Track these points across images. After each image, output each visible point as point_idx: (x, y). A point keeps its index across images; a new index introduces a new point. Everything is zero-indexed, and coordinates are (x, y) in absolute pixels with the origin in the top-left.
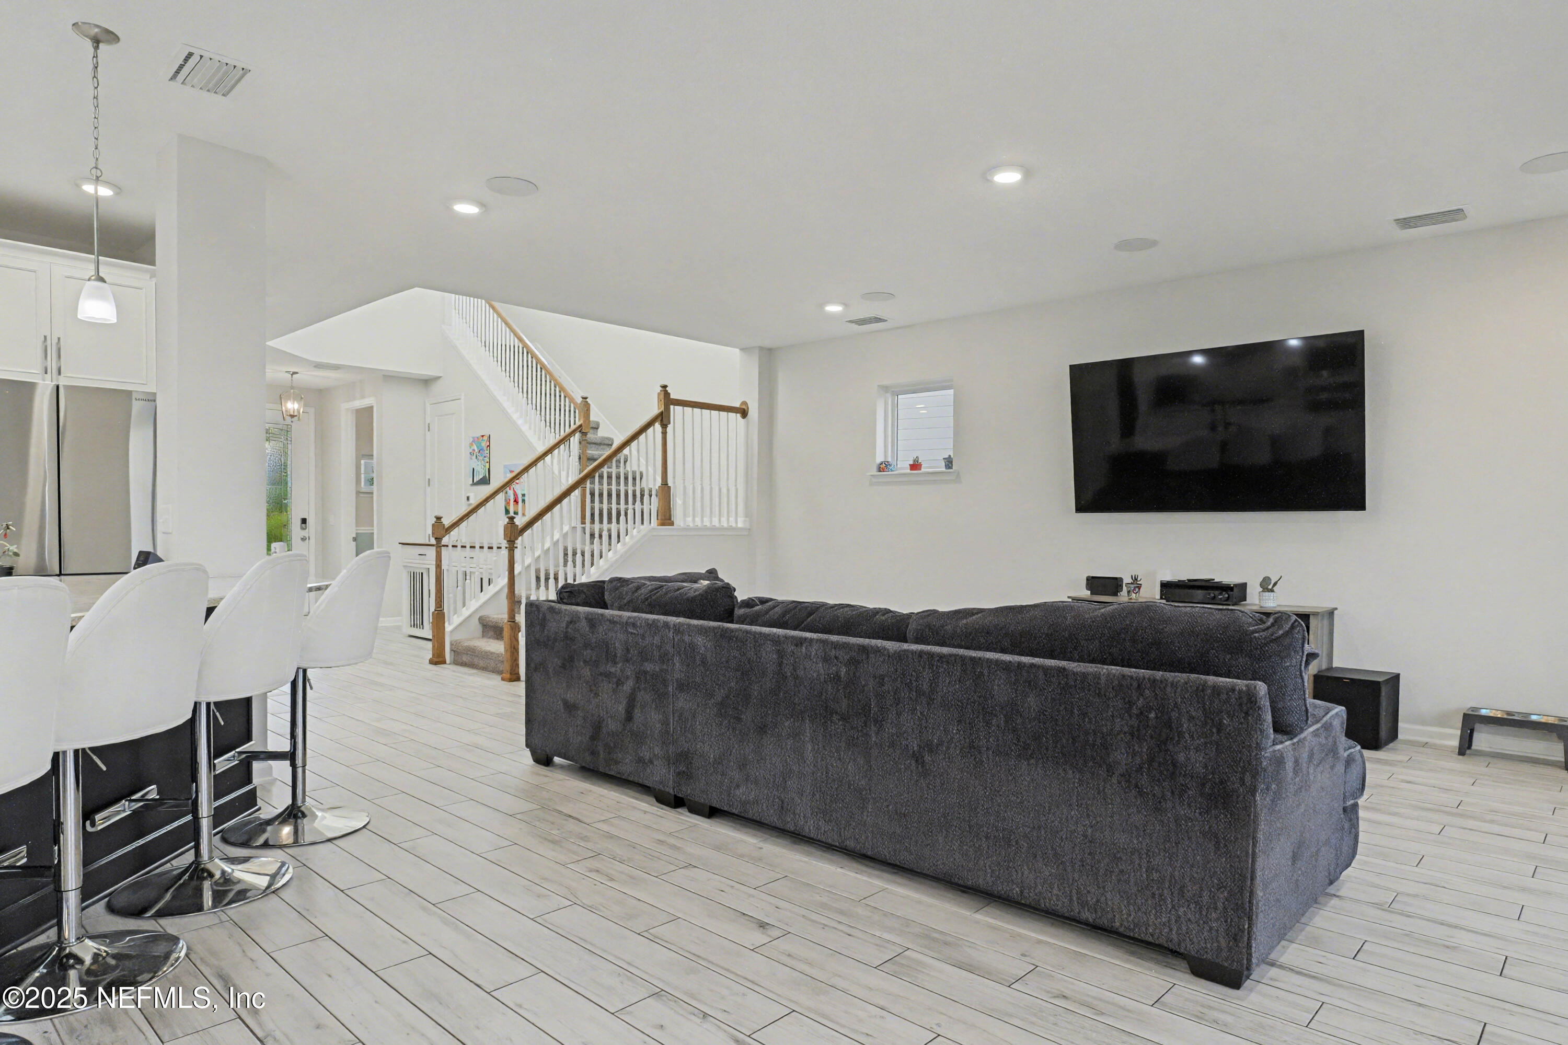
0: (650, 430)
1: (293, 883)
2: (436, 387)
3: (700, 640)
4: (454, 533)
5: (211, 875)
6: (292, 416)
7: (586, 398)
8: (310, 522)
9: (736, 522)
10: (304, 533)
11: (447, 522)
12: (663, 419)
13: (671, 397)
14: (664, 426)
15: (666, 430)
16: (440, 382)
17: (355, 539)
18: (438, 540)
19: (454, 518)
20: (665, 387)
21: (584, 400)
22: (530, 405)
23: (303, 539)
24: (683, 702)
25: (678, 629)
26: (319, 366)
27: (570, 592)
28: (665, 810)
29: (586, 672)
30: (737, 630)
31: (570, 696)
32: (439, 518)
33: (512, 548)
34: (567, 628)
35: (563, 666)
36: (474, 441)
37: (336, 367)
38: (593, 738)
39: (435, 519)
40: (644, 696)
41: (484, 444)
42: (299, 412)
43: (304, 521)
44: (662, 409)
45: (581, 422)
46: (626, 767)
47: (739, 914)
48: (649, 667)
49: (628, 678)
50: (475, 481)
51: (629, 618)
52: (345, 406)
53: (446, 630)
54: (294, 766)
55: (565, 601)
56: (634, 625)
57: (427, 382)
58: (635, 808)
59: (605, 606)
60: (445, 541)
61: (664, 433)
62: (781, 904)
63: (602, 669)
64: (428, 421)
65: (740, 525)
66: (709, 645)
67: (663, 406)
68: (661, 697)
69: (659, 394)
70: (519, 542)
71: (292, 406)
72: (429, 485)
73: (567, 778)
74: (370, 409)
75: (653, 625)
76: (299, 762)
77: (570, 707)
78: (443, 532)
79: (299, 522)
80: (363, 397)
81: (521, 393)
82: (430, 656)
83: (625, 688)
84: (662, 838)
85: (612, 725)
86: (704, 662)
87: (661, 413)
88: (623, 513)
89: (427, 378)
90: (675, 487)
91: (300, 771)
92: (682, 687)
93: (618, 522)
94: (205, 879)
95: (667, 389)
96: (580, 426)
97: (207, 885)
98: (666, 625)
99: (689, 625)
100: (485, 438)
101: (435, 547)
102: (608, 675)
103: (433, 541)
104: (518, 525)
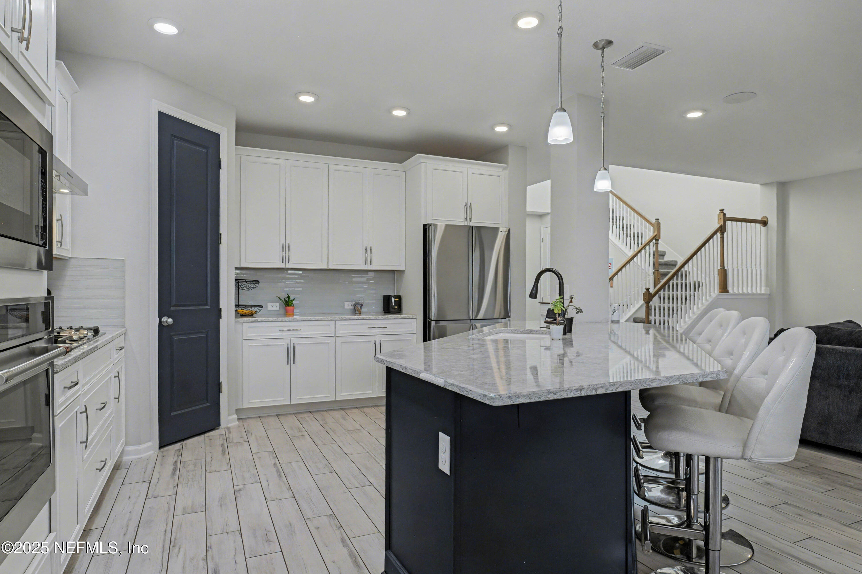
0: (715, 237)
7: (658, 220)
9: (761, 290)
12: (722, 229)
13: (727, 216)
14: (722, 234)
15: (723, 236)
20: (722, 210)
21: (657, 221)
44: (722, 223)
61: (722, 238)
65: (763, 292)
67: (722, 222)
69: (719, 215)
87: (721, 226)
90: (728, 269)
93: (698, 290)
95: (724, 211)
104: (651, 293)
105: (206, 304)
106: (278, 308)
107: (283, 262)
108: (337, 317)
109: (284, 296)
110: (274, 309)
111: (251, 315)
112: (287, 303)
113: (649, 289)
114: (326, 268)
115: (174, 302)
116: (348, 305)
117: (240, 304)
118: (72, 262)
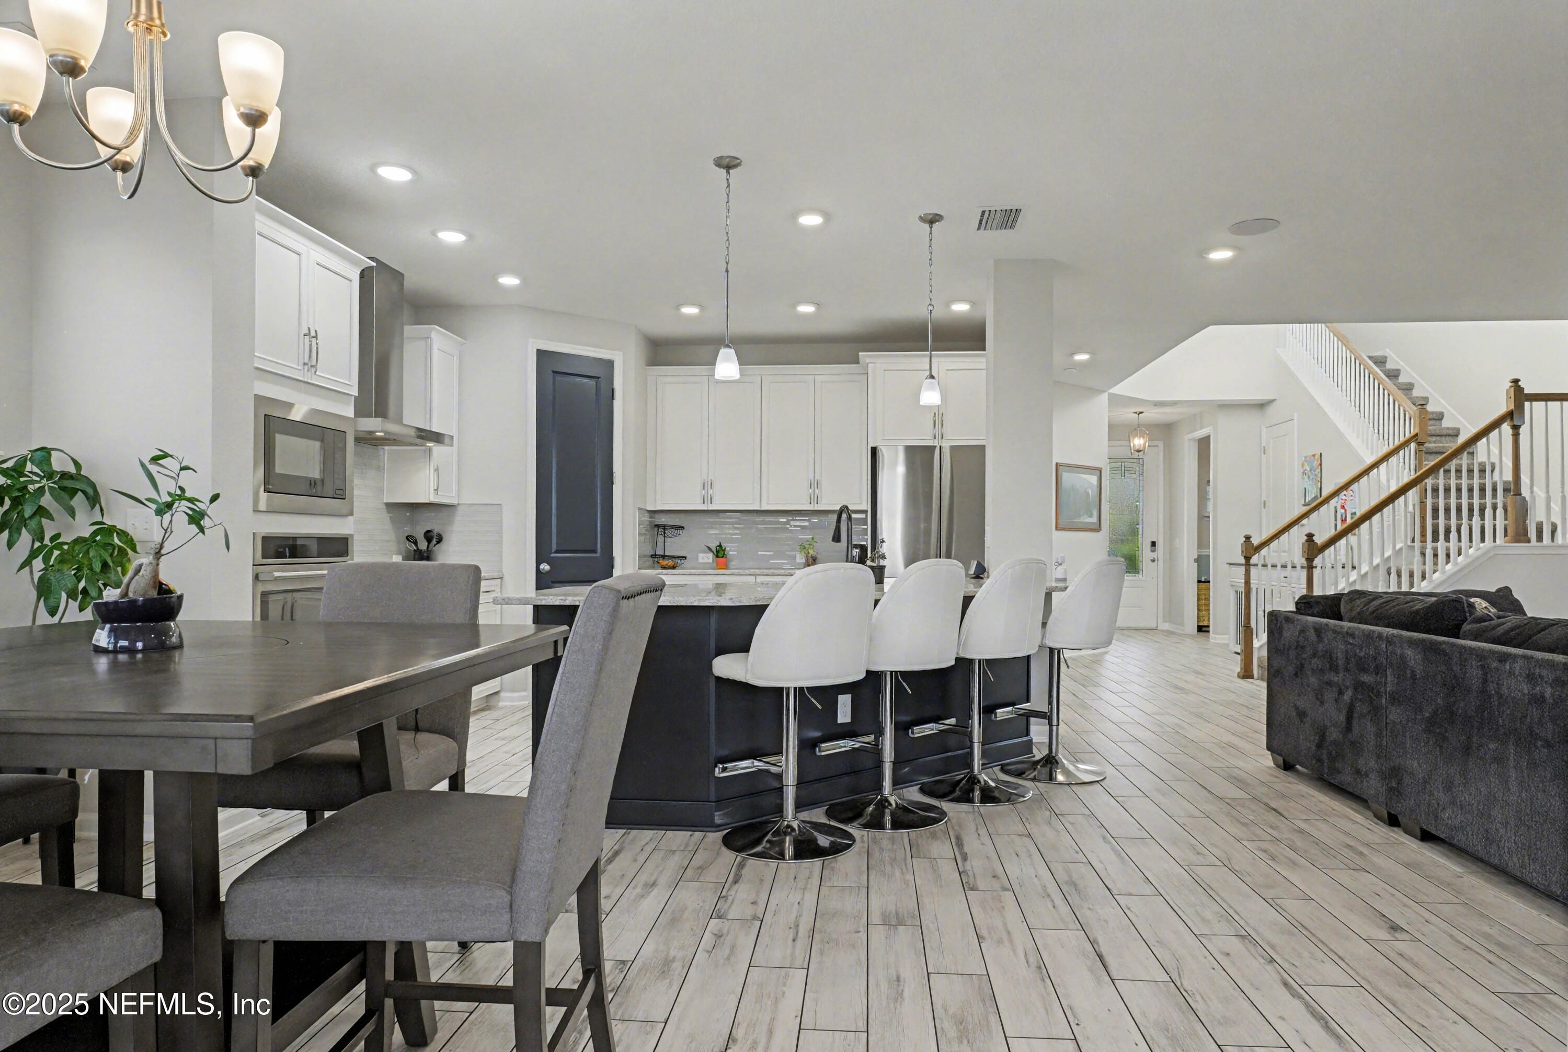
0: (1496, 432)
1: (1028, 802)
2: (1271, 410)
3: (1409, 652)
4: (1264, 552)
5: (979, 782)
6: (1139, 451)
8: (1160, 545)
10: (1154, 555)
11: (1255, 541)
12: (1513, 418)
13: (1524, 391)
14: (1515, 428)
15: (1518, 431)
16: (1274, 403)
17: (1196, 561)
18: (1247, 559)
19: (1265, 536)
20: (1517, 381)
21: (1420, 407)
22: (1362, 418)
23: (1153, 561)
24: (1395, 714)
25: (1389, 641)
26: (1157, 404)
27: (1308, 603)
28: (1381, 826)
29: (1313, 680)
30: (1444, 642)
31: (1302, 703)
32: (1248, 538)
33: (1310, 568)
34: (1299, 637)
35: (1296, 675)
36: (1305, 461)
37: (1174, 403)
38: (1319, 746)
39: (1244, 539)
40: (1361, 708)
41: (1316, 463)
42: (1145, 447)
43: (1153, 544)
44: (1513, 405)
45: (1417, 431)
46: (1346, 778)
47: (1378, 915)
48: (1365, 678)
49: (1347, 688)
50: (1307, 501)
51: (1349, 628)
52: (1190, 436)
53: (1254, 646)
54: (1050, 725)
55: (1302, 612)
56: (1352, 635)
57: (1262, 406)
58: (1348, 818)
59: (1341, 619)
60: (1254, 560)
61: (1515, 434)
62: (1433, 919)
63: (1325, 678)
64: (1264, 444)
66: (1419, 657)
67: (1514, 402)
68: (1375, 711)
69: (1509, 390)
70: (1317, 561)
71: (1138, 442)
72: (1264, 507)
73: (1297, 782)
74: (1208, 437)
75: (1369, 636)
76: (1055, 723)
77: (1302, 714)
78: (1252, 552)
79: (1149, 544)
80: (1202, 428)
81: (1353, 407)
82: (1238, 669)
83: (1345, 697)
84: (1352, 843)
85: (1334, 734)
86: (1413, 675)
87: (1512, 410)
88: (1453, 529)
89: (1261, 402)
91: (1054, 728)
92: (1394, 699)
93: (1447, 539)
94: (976, 784)
95: (1520, 381)
96: (1417, 435)
97: (977, 787)
98: (1380, 636)
99: (1401, 637)
100: (1318, 456)
101: (1244, 567)
102: (1329, 684)
103: (1243, 561)
104: (1317, 544)
105: (595, 551)
106: (711, 561)
107: (704, 503)
108: (757, 571)
109: (713, 545)
110: (706, 561)
111: (674, 567)
112: (719, 552)
113: (1314, 535)
114: (757, 508)
115: (554, 547)
116: (800, 559)
117: (666, 554)
118: (460, 509)
